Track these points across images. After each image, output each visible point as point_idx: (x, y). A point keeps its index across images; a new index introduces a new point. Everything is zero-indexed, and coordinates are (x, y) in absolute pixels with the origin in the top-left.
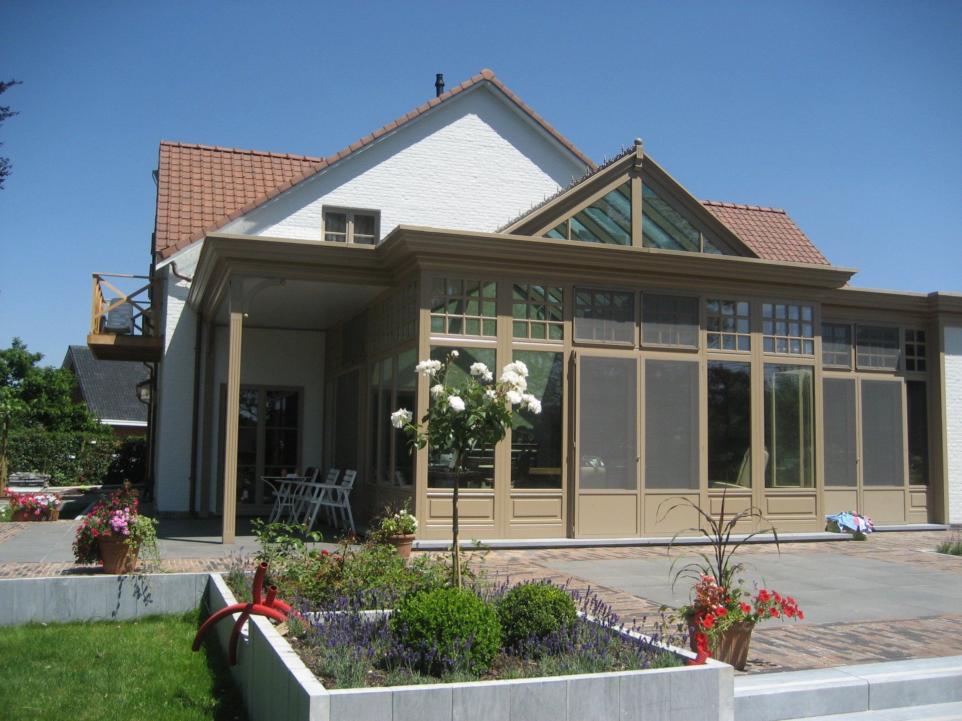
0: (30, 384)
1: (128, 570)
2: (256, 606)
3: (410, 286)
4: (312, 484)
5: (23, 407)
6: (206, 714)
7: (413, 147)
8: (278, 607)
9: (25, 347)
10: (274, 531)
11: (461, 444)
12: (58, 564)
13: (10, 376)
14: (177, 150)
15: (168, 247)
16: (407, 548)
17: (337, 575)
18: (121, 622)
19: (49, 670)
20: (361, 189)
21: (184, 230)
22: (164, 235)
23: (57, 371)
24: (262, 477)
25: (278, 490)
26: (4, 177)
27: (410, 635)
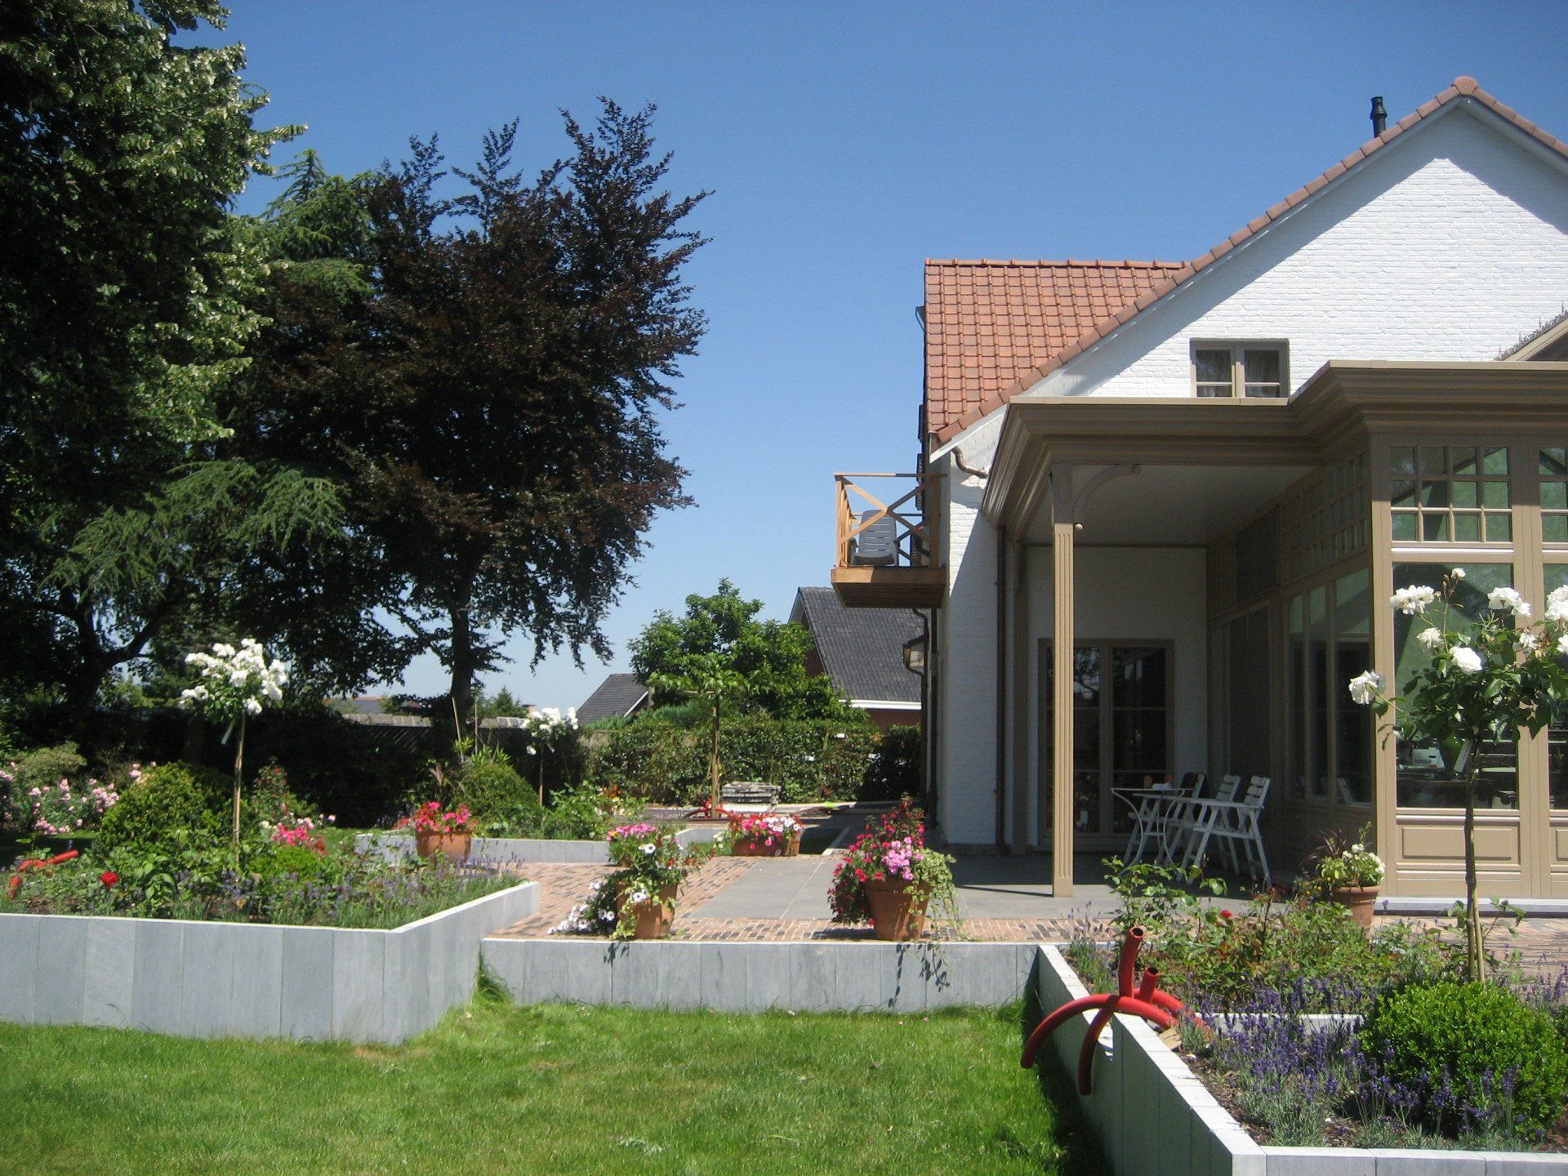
0: (745, 649)
1: (912, 934)
2: (1124, 999)
3: (1351, 463)
4: (1195, 800)
5: (741, 683)
6: (1046, 1169)
7: (1338, 227)
8: (1160, 1003)
9: (736, 592)
10: (1140, 876)
11: (1476, 731)
12: (806, 923)
13: (717, 636)
14: (951, 271)
15: (947, 425)
16: (1367, 910)
17: (1255, 953)
18: (903, 1016)
19: (805, 1082)
20: (1253, 307)
21: (970, 396)
22: (939, 406)
23: (784, 627)
24: (1112, 789)
25: (1138, 810)
26: (699, 338)
27: (1398, 1060)
